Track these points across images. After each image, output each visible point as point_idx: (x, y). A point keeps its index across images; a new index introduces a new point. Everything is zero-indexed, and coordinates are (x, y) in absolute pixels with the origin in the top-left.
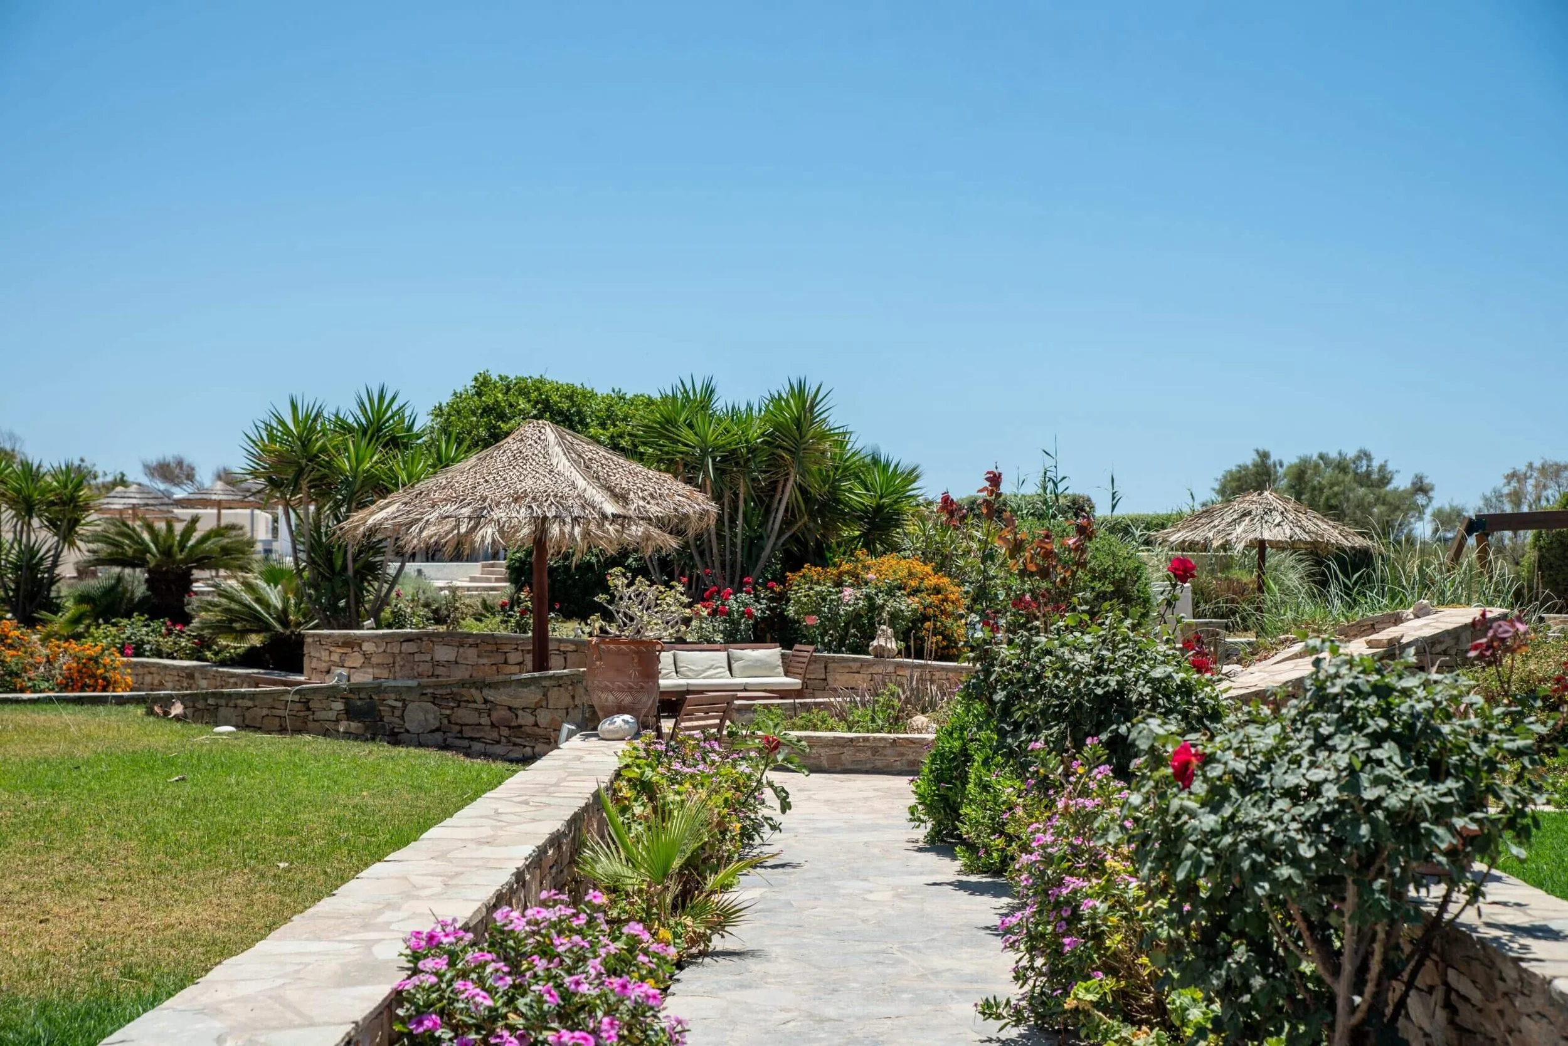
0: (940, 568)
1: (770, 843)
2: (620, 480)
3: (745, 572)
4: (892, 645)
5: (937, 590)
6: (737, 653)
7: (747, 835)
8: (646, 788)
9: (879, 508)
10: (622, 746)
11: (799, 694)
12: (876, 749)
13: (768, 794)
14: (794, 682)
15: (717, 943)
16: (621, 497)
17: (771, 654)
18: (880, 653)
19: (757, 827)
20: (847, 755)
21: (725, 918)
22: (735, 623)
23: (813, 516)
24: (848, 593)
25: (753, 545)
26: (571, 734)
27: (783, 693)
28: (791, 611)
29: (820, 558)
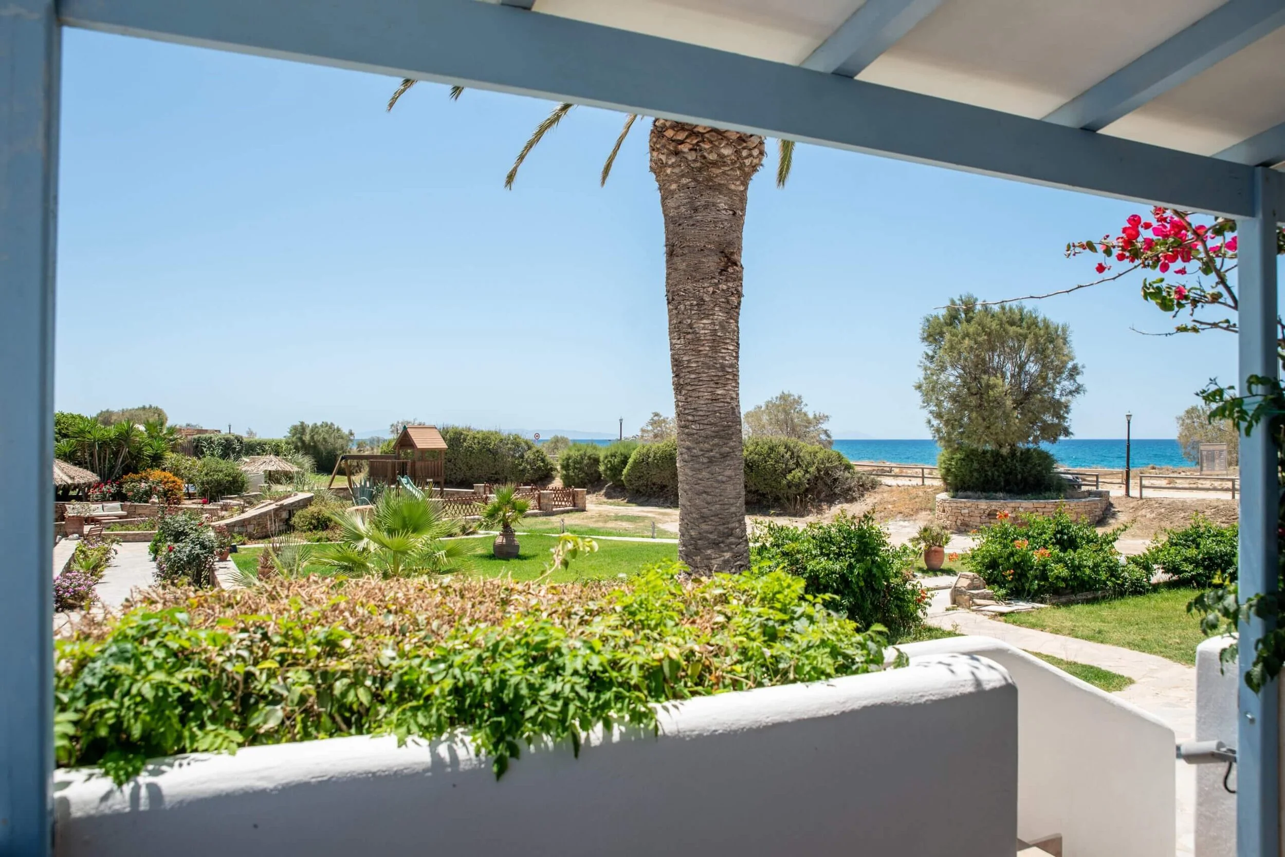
0: (176, 475)
1: (112, 561)
2: (72, 474)
3: (109, 479)
4: (157, 501)
5: (174, 482)
6: (105, 504)
7: (107, 560)
8: (83, 552)
9: (156, 454)
10: (76, 542)
11: (126, 517)
12: (145, 535)
13: (113, 552)
14: (124, 513)
15: (100, 581)
16: (73, 478)
17: (117, 504)
18: (154, 503)
19: (109, 558)
20: (137, 537)
21: (101, 577)
22: (105, 495)
23: (133, 460)
24: (143, 484)
25: (112, 468)
26: (60, 540)
27: (121, 517)
28: (124, 491)
29: (136, 472)
